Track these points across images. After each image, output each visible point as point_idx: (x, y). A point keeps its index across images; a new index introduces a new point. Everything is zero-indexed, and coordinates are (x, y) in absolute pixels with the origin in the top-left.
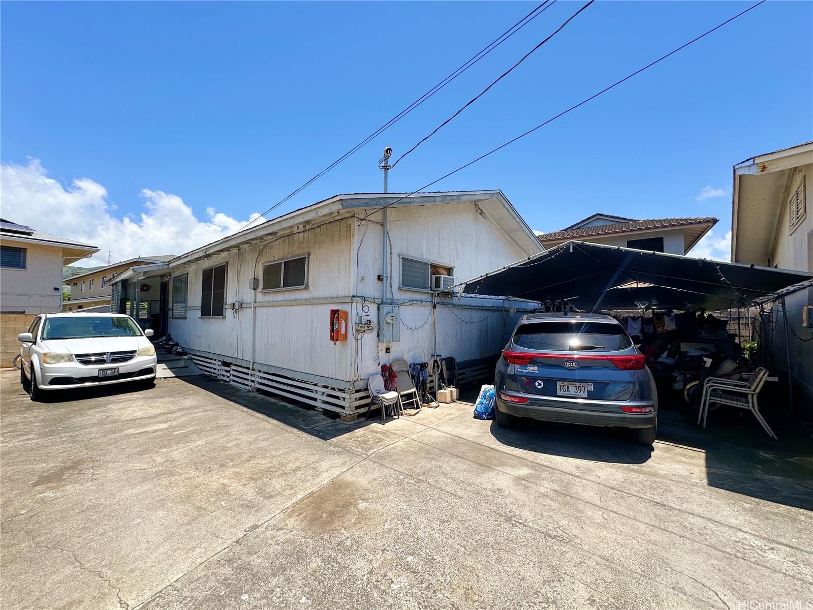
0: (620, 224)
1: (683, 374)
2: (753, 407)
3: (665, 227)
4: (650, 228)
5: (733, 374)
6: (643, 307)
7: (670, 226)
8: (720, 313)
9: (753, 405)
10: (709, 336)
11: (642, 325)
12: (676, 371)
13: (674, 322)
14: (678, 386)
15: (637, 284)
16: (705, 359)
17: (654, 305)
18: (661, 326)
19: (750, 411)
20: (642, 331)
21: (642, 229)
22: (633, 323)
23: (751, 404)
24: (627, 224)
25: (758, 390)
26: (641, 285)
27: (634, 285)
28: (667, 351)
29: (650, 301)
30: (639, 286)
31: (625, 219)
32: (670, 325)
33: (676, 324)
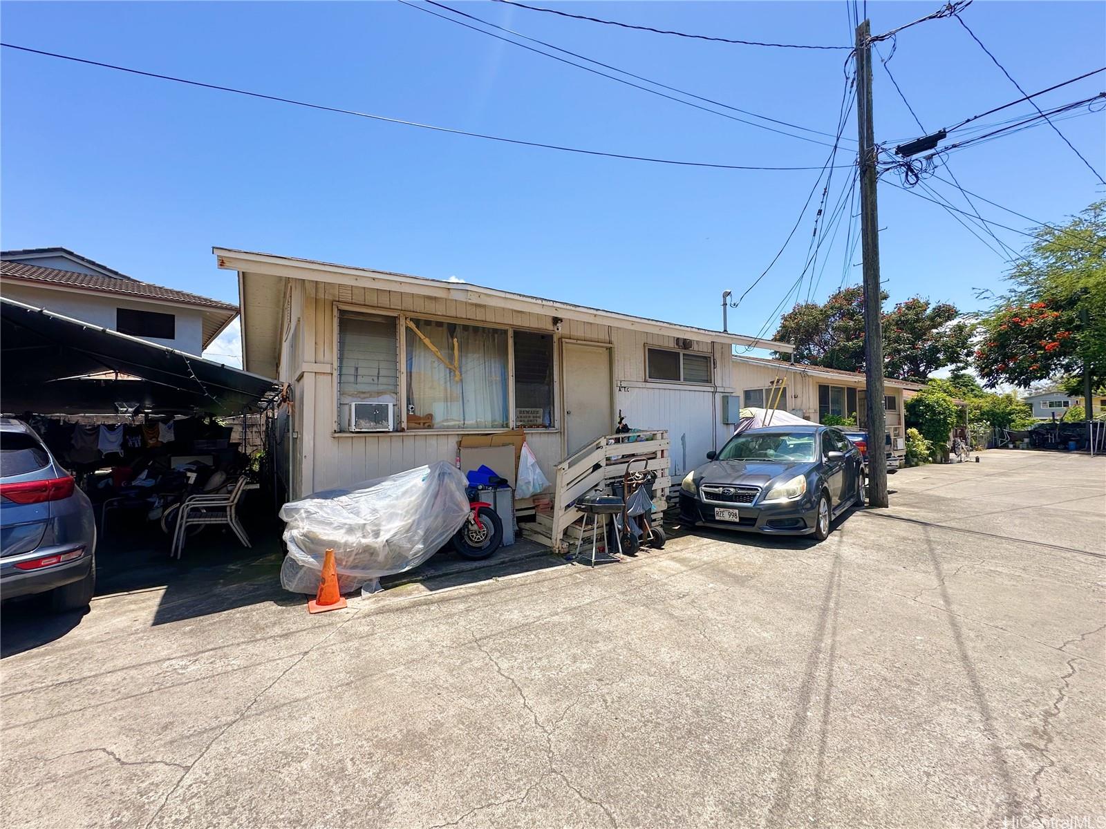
0: (107, 279)
1: (163, 497)
2: (231, 520)
3: (172, 301)
4: (154, 298)
5: (222, 488)
6: (130, 410)
7: (183, 302)
8: (234, 419)
9: (230, 519)
10: (207, 447)
11: (124, 436)
12: (154, 495)
13: (173, 431)
14: (154, 515)
15: (117, 376)
16: (189, 474)
17: (148, 408)
18: (153, 437)
19: (228, 524)
20: (124, 445)
21: (142, 296)
22: (108, 435)
23: (229, 517)
24: (119, 282)
25: (236, 501)
26: (122, 377)
27: (112, 377)
28: (146, 471)
29: (141, 400)
30: (119, 378)
31: (116, 273)
32: (166, 435)
33: (174, 433)
